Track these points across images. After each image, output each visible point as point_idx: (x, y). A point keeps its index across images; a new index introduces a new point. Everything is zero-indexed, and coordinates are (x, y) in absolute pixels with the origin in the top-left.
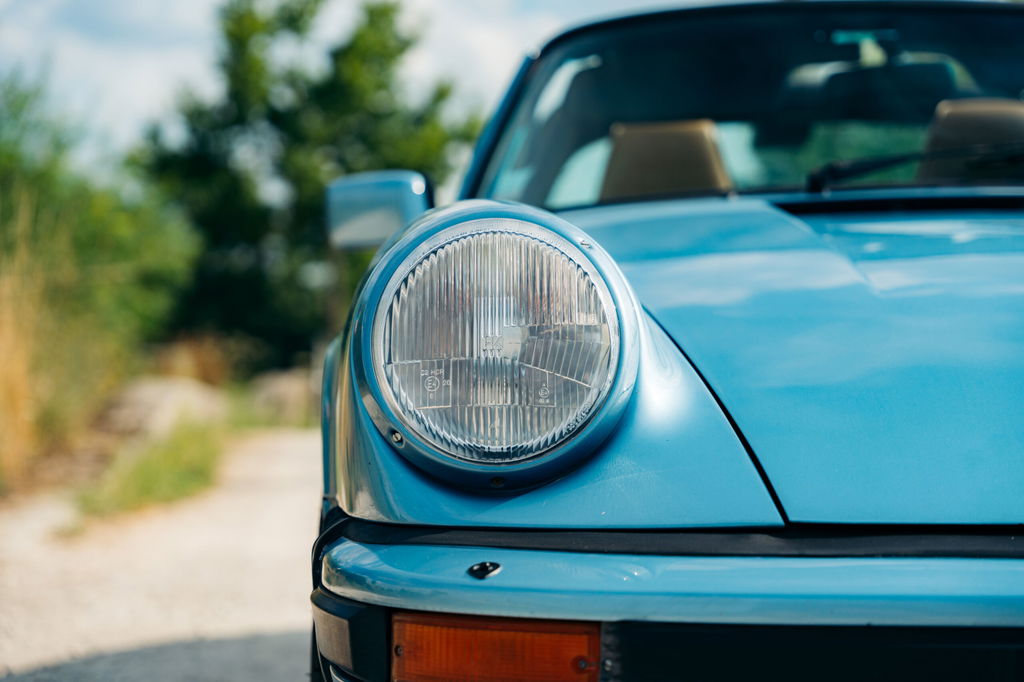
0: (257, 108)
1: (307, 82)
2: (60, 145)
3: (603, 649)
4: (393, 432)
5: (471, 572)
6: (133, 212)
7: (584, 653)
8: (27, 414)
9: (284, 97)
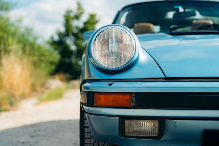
0: (70, 33)
1: (80, 28)
2: (35, 39)
3: (132, 97)
4: (95, 63)
5: (109, 85)
6: (48, 50)
7: (129, 98)
8: (29, 84)
9: (75, 31)
